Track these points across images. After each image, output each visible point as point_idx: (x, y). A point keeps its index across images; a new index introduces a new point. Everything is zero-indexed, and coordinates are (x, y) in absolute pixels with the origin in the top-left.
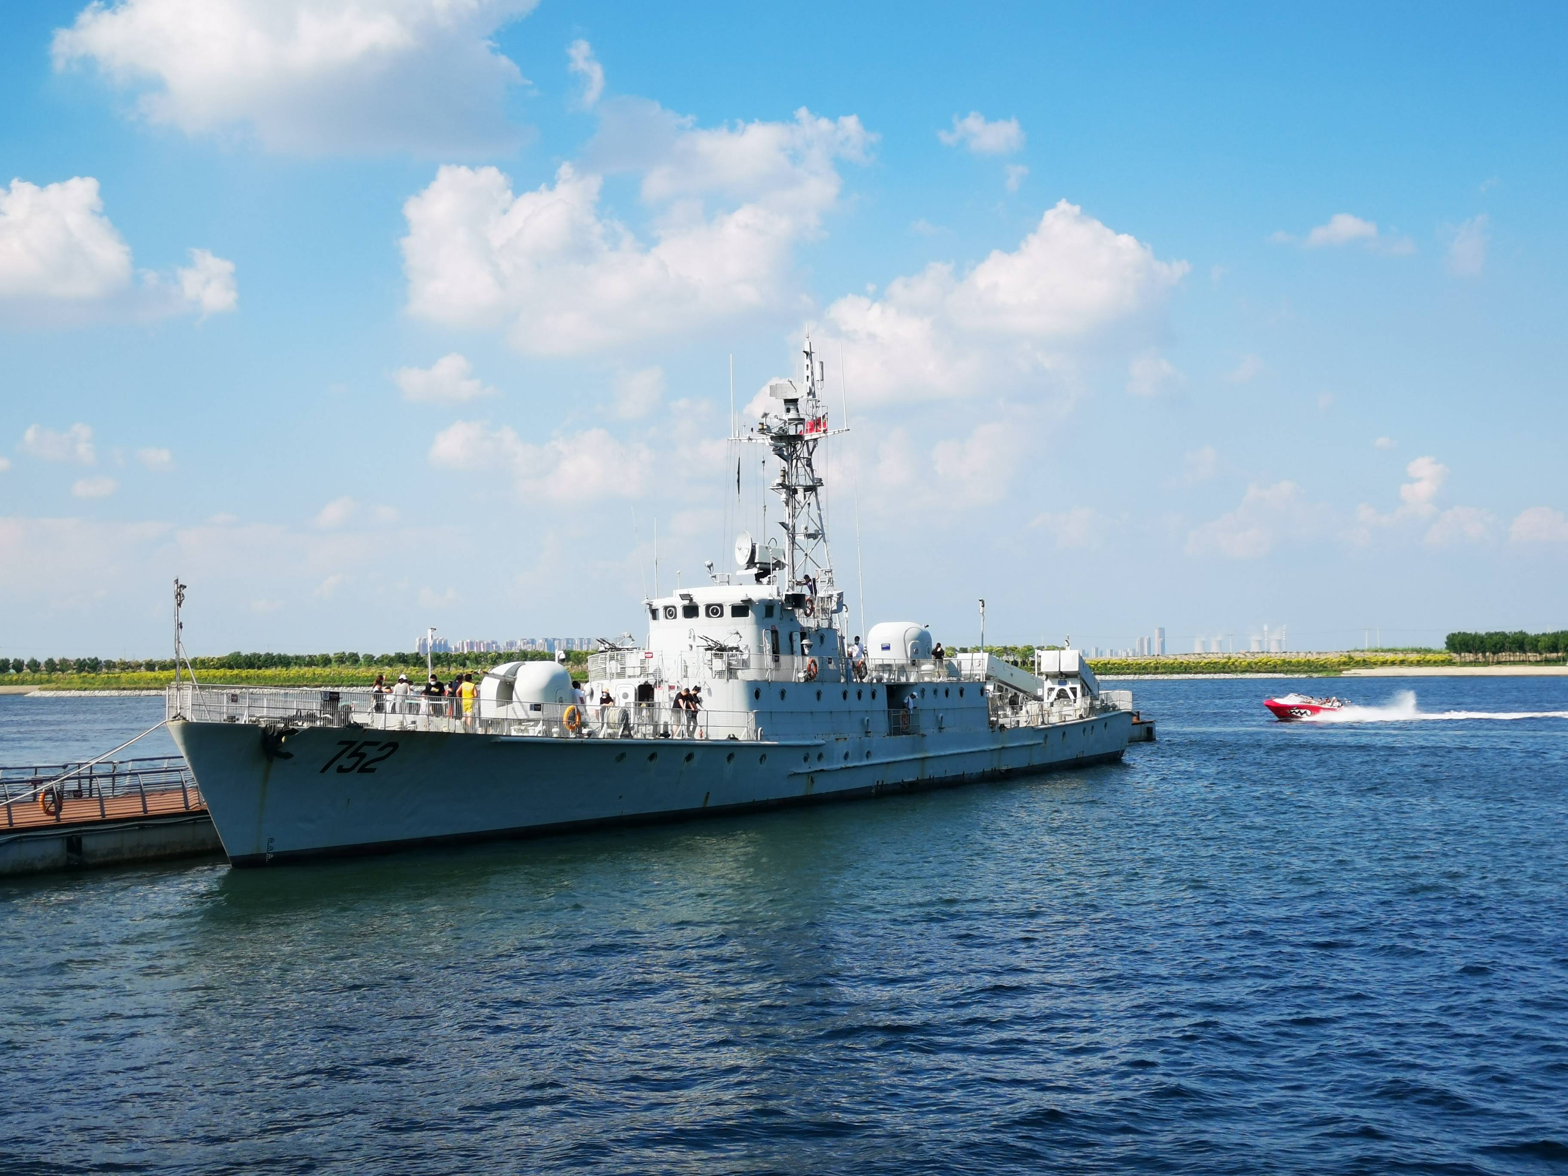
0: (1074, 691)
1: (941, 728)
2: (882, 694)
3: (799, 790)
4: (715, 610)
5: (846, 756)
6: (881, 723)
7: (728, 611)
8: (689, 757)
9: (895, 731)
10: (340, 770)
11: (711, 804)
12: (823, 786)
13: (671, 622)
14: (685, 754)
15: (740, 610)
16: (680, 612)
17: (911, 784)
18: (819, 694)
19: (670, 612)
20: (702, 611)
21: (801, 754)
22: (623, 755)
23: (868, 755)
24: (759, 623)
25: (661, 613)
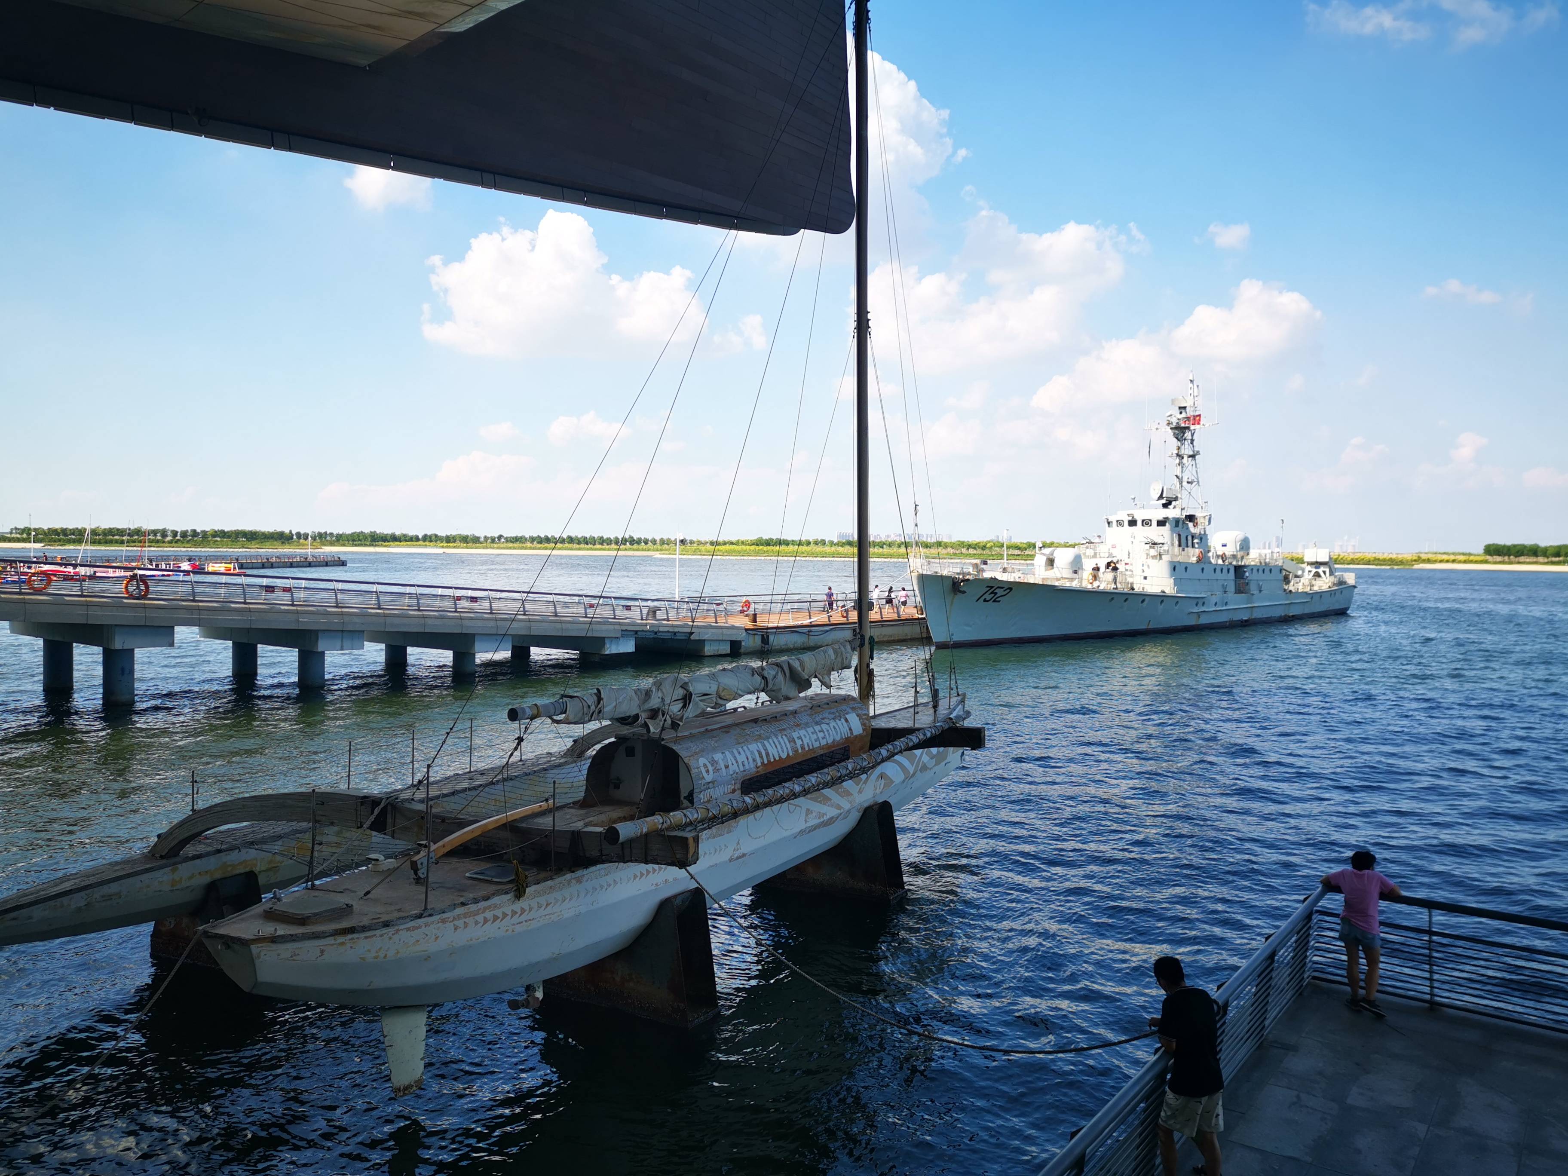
0: (1324, 572)
1: (1260, 591)
2: (1232, 570)
3: (1192, 621)
4: (1146, 523)
5: (1216, 604)
6: (1231, 587)
7: (1154, 523)
8: (1143, 601)
9: (1239, 591)
10: (985, 600)
11: (1150, 627)
12: (1204, 620)
13: (1120, 528)
14: (1142, 598)
15: (1161, 523)
16: (1126, 523)
17: (1246, 621)
18: (1203, 569)
19: (1120, 523)
20: (1139, 523)
21: (1195, 602)
22: (1113, 599)
23: (1226, 604)
24: (1172, 530)
25: (1115, 523)
